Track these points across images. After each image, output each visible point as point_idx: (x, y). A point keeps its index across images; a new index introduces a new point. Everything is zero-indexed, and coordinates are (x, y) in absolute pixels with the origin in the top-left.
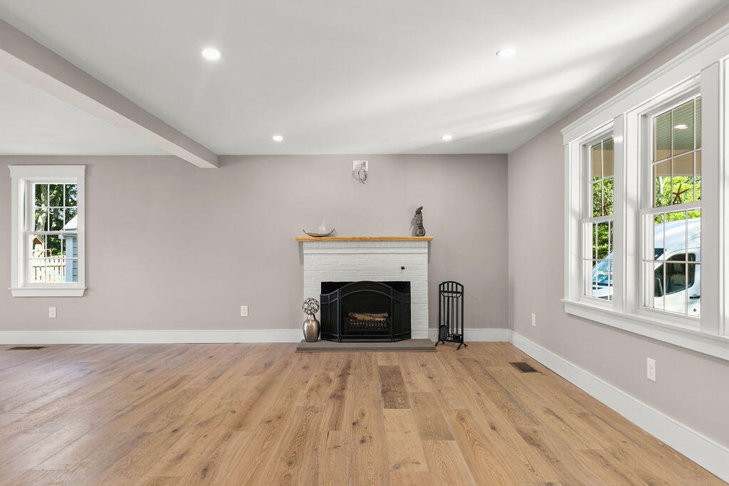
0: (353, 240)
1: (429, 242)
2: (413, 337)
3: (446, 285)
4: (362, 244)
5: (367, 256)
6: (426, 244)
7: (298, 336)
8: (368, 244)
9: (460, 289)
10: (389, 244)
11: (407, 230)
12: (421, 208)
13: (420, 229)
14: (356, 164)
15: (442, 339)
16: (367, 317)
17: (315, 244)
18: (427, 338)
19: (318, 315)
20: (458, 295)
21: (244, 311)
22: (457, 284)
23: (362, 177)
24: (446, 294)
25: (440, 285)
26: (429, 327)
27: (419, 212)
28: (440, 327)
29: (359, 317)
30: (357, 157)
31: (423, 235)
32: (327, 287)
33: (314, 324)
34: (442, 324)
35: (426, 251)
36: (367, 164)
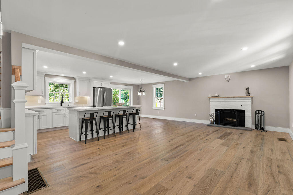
0: (224, 98)
1: (252, 98)
2: (246, 126)
3: (258, 111)
4: (228, 99)
5: (229, 102)
6: (251, 98)
7: (208, 122)
8: (230, 99)
9: (263, 113)
10: (237, 99)
11: (244, 94)
12: (249, 87)
13: (248, 94)
14: (226, 76)
15: (256, 128)
16: (231, 120)
17: (213, 99)
18: (251, 127)
19: (214, 118)
20: (262, 115)
21: (195, 115)
22: (262, 111)
23: (228, 80)
24: (258, 114)
25: (256, 111)
26: (252, 124)
27: (248, 89)
28: (256, 124)
29: (228, 119)
30: (227, 74)
31: (250, 96)
32: (217, 110)
33: (213, 120)
34: (257, 123)
35: (251, 100)
36: (230, 75)
